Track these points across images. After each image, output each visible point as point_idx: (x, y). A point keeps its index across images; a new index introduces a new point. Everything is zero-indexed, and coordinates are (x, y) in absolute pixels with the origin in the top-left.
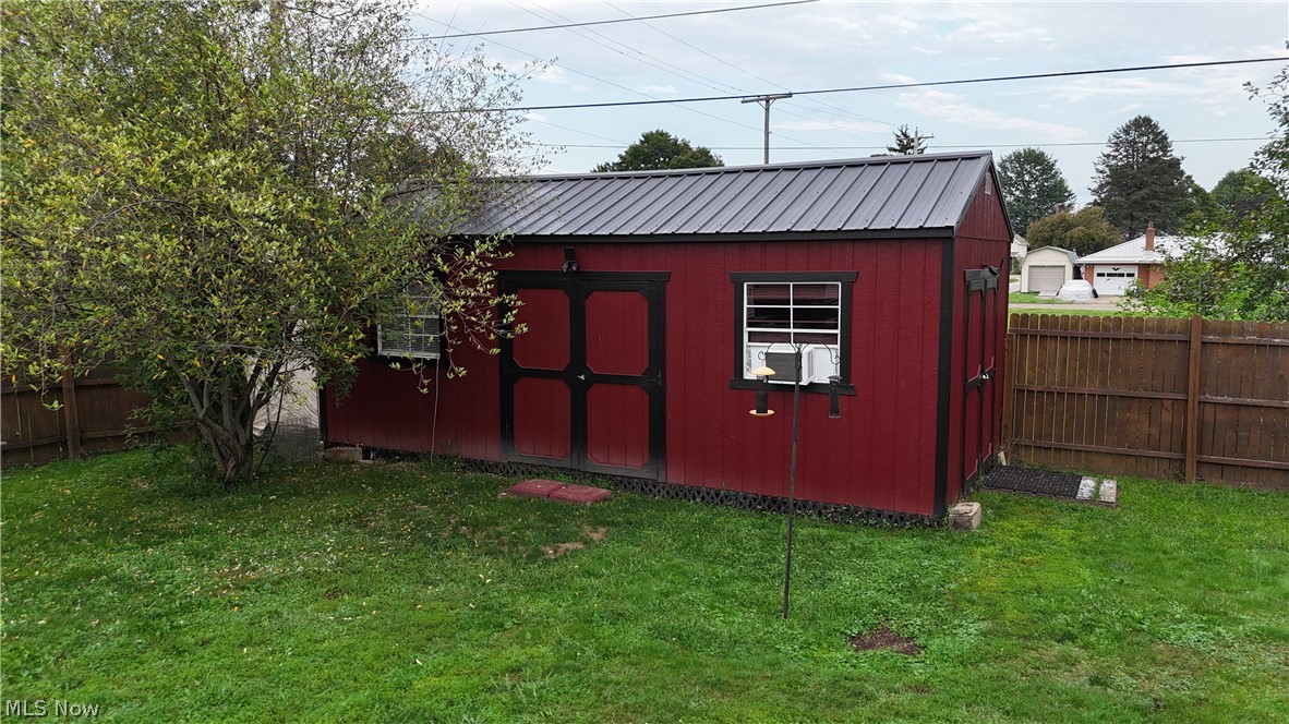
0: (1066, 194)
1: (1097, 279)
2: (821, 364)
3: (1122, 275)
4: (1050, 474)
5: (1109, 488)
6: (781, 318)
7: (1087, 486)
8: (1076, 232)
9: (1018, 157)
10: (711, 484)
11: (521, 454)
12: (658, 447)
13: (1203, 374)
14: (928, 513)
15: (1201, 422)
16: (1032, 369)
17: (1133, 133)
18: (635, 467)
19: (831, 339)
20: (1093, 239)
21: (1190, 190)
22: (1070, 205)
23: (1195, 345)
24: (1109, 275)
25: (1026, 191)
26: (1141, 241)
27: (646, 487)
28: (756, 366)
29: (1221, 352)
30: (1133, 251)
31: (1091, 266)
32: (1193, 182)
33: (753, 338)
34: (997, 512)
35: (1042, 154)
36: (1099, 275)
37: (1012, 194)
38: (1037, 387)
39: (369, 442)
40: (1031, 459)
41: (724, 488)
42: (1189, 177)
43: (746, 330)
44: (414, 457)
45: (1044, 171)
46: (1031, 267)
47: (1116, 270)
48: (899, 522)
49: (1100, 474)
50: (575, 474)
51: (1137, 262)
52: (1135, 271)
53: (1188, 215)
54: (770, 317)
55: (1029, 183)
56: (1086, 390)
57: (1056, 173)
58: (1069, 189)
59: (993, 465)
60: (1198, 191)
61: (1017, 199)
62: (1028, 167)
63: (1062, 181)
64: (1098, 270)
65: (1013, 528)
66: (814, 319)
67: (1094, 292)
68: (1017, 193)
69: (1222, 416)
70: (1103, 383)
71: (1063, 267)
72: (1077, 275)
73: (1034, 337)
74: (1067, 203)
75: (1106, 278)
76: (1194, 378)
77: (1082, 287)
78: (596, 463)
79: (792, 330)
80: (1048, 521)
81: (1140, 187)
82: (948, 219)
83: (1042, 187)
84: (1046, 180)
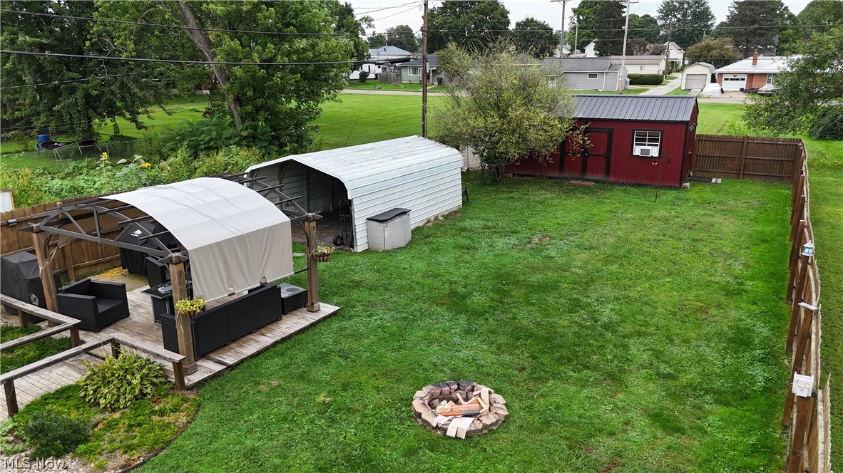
0: (710, 17)
1: (724, 82)
3: (738, 79)
4: (704, 177)
5: (719, 181)
6: (644, 140)
7: (714, 180)
8: (714, 53)
10: (622, 181)
11: (566, 174)
12: (607, 172)
13: (746, 151)
14: (678, 185)
15: (745, 163)
16: (701, 150)
18: (601, 177)
19: (657, 145)
20: (724, 57)
21: (786, 16)
22: (712, 24)
23: (745, 143)
24: (731, 79)
25: (684, 15)
26: (750, 61)
27: (603, 182)
28: (637, 151)
29: (753, 145)
30: (746, 65)
31: (721, 74)
32: (788, 10)
33: (636, 144)
34: (692, 185)
36: (726, 79)
37: (676, 17)
38: (702, 155)
39: (515, 172)
40: (699, 174)
41: (625, 182)
42: (786, 8)
43: (635, 143)
44: (531, 176)
46: (688, 75)
47: (735, 77)
48: (671, 188)
49: (717, 178)
50: (583, 180)
51: (747, 72)
52: (746, 77)
53: (784, 32)
55: (687, 9)
56: (715, 155)
57: (705, 3)
58: (712, 13)
59: (689, 176)
60: (791, 16)
61: (679, 20)
63: (708, 8)
64: (725, 77)
65: (697, 188)
66: (653, 141)
67: (722, 90)
68: (679, 16)
69: (750, 161)
70: (720, 153)
71: (706, 75)
72: (713, 80)
73: (702, 141)
74: (709, 23)
75: (729, 81)
76: (744, 151)
77: (715, 87)
78: (589, 176)
79: (647, 143)
80: (705, 187)
81: (754, 22)
82: (687, 118)
83: (694, 12)
84: (698, 7)
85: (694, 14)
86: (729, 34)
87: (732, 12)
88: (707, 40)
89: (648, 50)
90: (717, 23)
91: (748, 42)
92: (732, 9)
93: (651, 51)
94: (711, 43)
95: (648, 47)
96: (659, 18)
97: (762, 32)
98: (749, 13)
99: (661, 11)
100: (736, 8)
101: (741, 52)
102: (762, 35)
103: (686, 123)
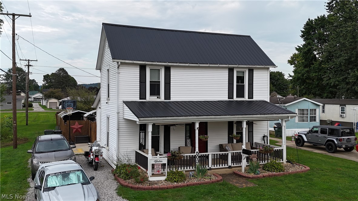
46: (49, 102)
71: (57, 102)
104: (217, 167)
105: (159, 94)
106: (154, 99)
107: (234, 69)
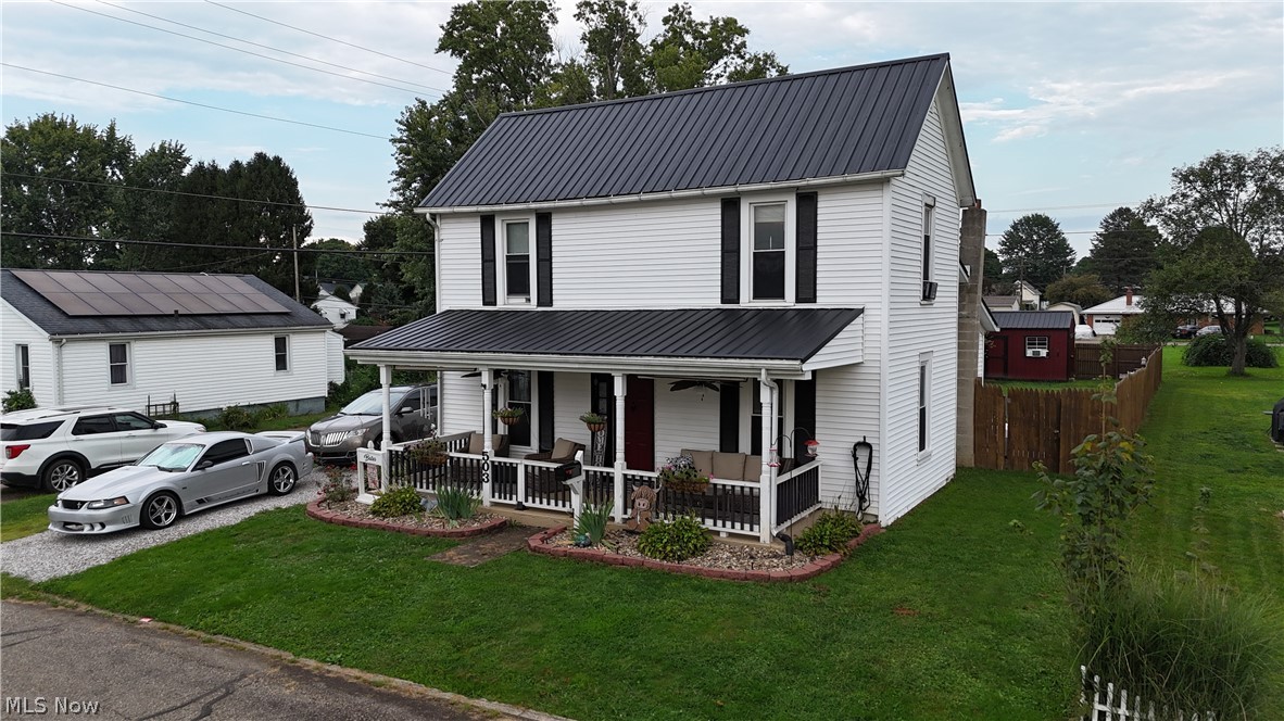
0: (1068, 250)
1: (1095, 324)
2: (1044, 353)
3: (1112, 321)
6: (1035, 344)
8: (1079, 291)
9: (1027, 220)
10: (1018, 378)
12: (1006, 371)
15: (1119, 366)
17: (1117, 219)
18: (1000, 375)
19: (1046, 348)
20: (1091, 297)
22: (1071, 259)
23: (1117, 350)
24: (1104, 321)
25: (1034, 248)
26: (1124, 299)
27: (1002, 379)
28: (1029, 353)
29: (1123, 351)
30: (1118, 305)
31: (1091, 315)
35: (1047, 218)
36: (1097, 321)
37: (1023, 250)
38: (1082, 359)
40: (1081, 376)
41: (1021, 378)
43: (1027, 346)
45: (1049, 231)
47: (1108, 318)
48: (1060, 380)
51: (1121, 312)
52: (1120, 318)
54: (1032, 344)
55: (1037, 241)
56: (1094, 360)
58: (1070, 246)
59: (1074, 372)
61: (1027, 254)
62: (1036, 229)
63: (1064, 240)
64: (1095, 318)
66: (1042, 345)
67: (1094, 332)
68: (1027, 250)
69: (1123, 365)
71: (1074, 314)
72: (1082, 321)
73: (1081, 348)
74: (1068, 258)
75: (1101, 323)
77: (1086, 329)
79: (1037, 346)
81: (1124, 256)
82: (1069, 326)
83: (1047, 244)
84: (1051, 239)
85: (1047, 247)
86: (1094, 271)
87: (1095, 246)
88: (1067, 278)
89: (994, 290)
90: (1078, 258)
91: (1120, 280)
92: (1096, 243)
93: (998, 291)
94: (1075, 280)
95: (993, 287)
96: (1001, 252)
97: (1135, 268)
98: (1116, 247)
99: (1003, 244)
100: (1100, 241)
101: (1112, 291)
102: (1135, 272)
103: (1068, 329)
104: (548, 507)
105: (528, 293)
106: (518, 303)
107: (739, 199)
